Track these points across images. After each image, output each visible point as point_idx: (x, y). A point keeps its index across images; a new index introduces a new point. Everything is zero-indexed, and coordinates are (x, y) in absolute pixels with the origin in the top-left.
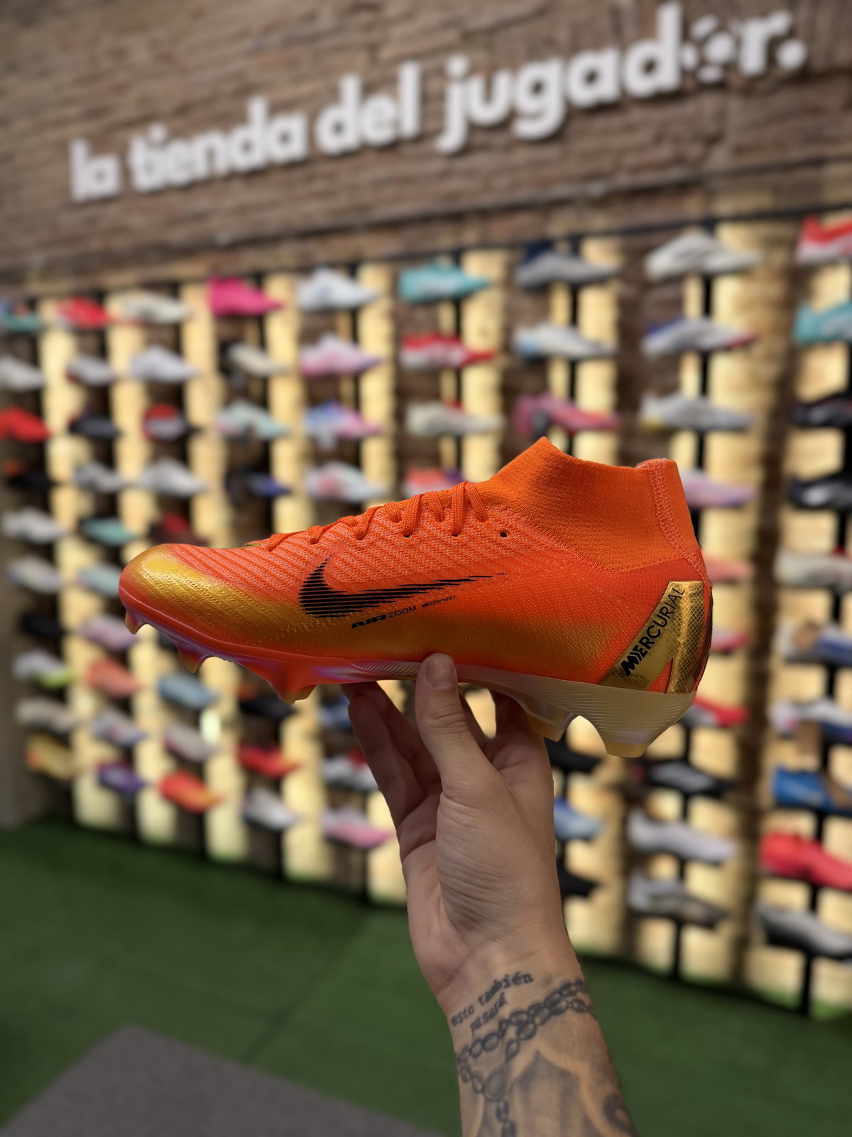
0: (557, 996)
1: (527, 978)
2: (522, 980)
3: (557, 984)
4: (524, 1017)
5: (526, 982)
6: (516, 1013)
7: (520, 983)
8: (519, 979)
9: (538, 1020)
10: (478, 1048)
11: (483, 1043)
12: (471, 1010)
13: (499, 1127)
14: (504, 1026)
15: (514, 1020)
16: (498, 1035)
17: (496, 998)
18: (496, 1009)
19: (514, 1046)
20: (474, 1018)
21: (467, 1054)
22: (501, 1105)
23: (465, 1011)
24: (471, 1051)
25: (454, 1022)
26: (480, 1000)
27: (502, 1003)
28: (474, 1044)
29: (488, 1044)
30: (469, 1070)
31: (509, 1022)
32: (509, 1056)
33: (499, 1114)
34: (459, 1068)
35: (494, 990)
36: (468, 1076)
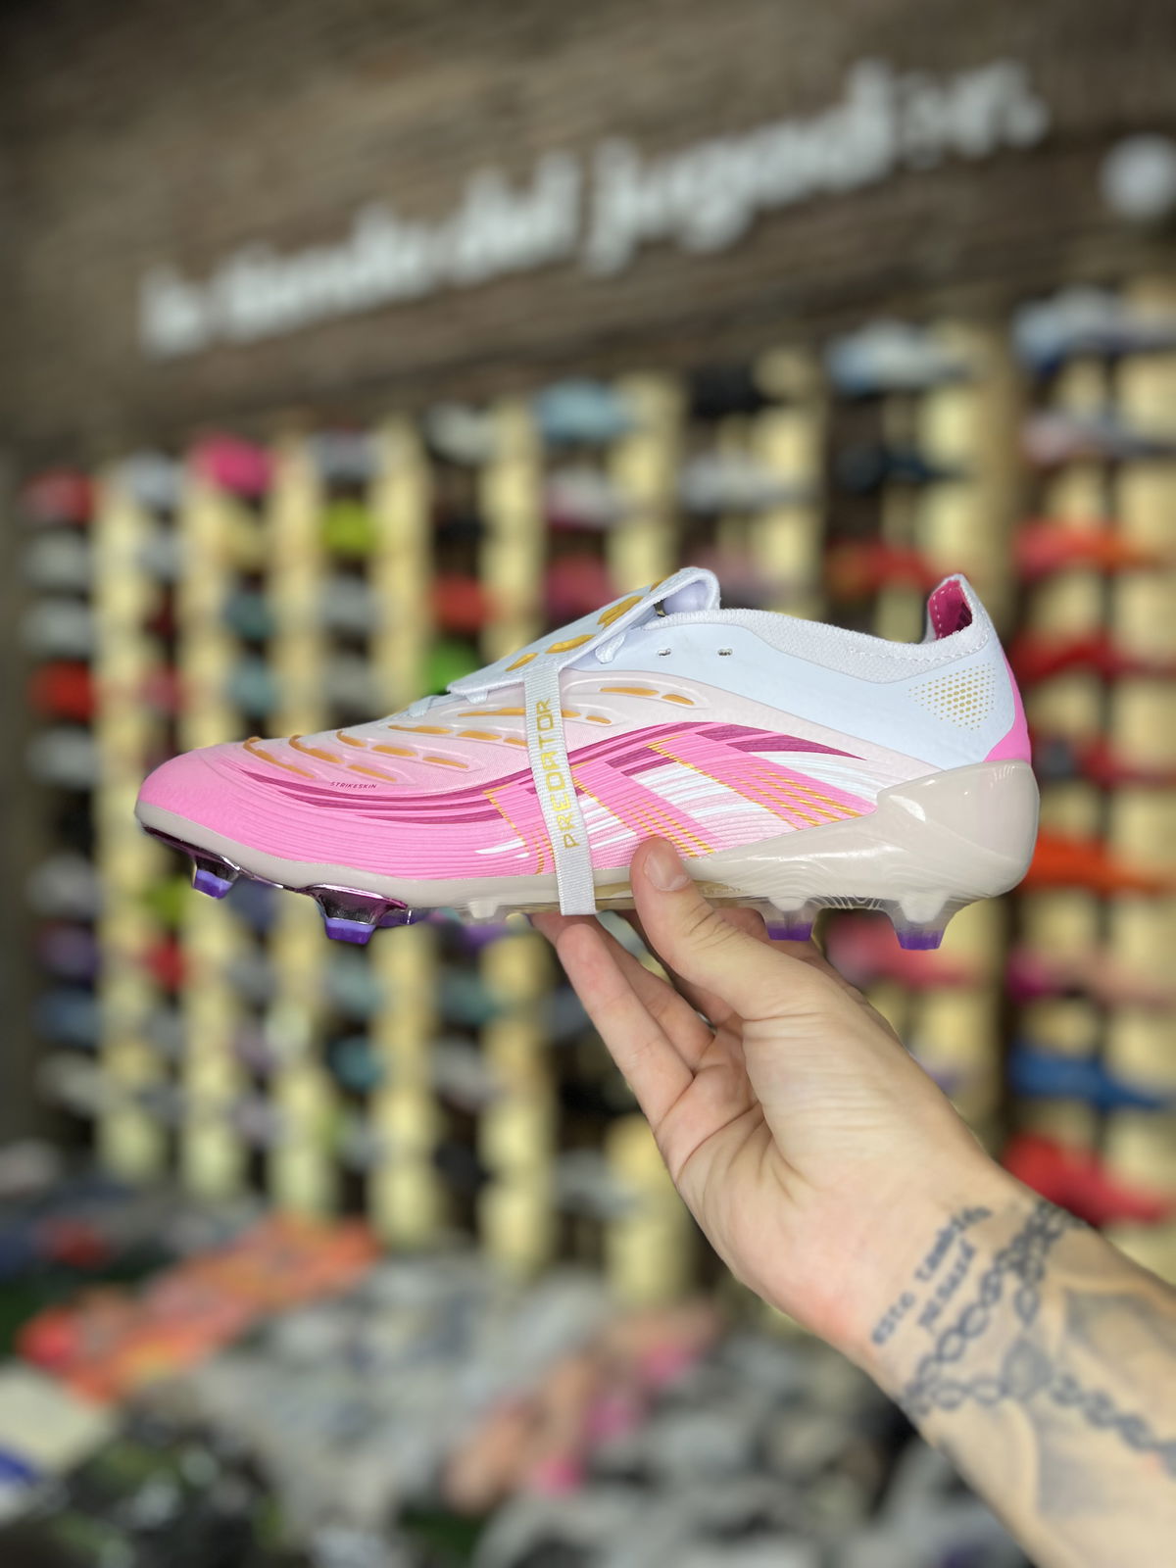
0: (1038, 1220)
1: (982, 1214)
3: (1027, 1207)
5: (983, 1217)
7: (976, 1221)
8: (972, 1216)
9: (1035, 1251)
10: (953, 1343)
11: (961, 1329)
12: (907, 1301)
13: (1073, 1415)
14: (993, 1280)
15: (1004, 1264)
16: (983, 1304)
17: (954, 1253)
18: (962, 1268)
19: (1028, 1298)
20: (919, 1308)
21: (933, 1368)
22: (1057, 1384)
23: (893, 1311)
24: (940, 1357)
25: (878, 1338)
26: (919, 1275)
27: (969, 1252)
28: (942, 1342)
29: (971, 1325)
30: (952, 1385)
31: (997, 1271)
32: (1028, 1314)
33: (1061, 1399)
34: (926, 1399)
35: (942, 1246)
36: (955, 1395)
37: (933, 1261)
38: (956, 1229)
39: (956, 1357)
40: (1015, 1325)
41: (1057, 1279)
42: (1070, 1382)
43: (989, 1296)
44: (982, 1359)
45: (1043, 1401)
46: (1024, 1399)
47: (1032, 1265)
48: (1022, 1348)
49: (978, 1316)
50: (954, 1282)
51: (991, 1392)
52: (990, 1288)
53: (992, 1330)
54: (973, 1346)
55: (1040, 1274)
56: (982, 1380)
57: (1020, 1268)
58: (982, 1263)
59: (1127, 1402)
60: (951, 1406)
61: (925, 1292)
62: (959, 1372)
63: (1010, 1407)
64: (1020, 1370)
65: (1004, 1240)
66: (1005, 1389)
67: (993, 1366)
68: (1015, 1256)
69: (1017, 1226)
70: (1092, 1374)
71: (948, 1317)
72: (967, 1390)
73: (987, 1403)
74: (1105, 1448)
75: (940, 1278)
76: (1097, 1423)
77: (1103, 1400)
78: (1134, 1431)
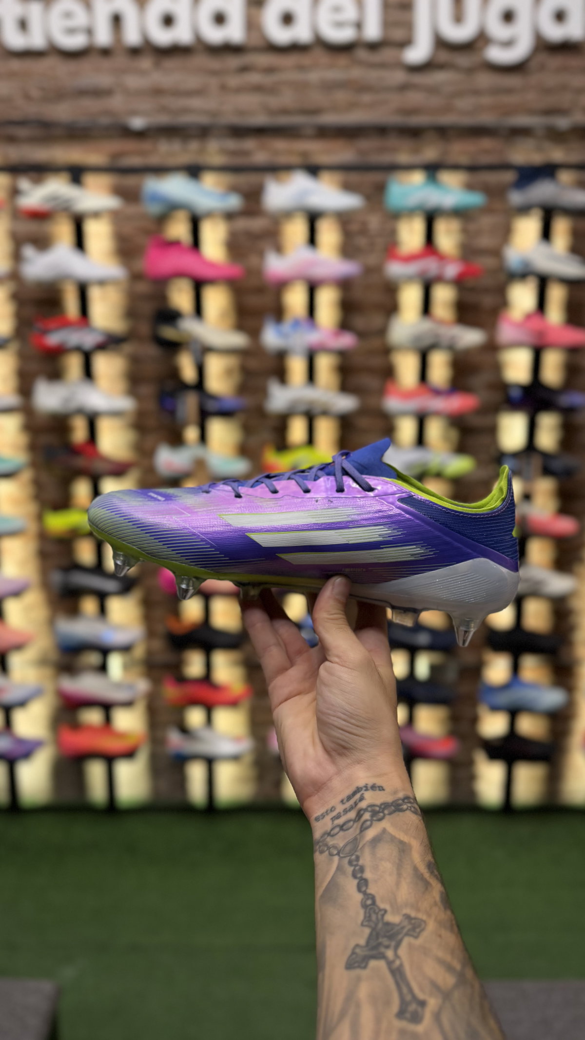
0: (400, 802)
1: (381, 788)
2: (377, 789)
3: (401, 795)
5: (380, 790)
6: (371, 806)
7: (376, 790)
8: (374, 787)
9: (386, 812)
10: (337, 830)
11: (342, 827)
12: (333, 809)
13: (350, 869)
14: (362, 812)
15: (369, 809)
16: (355, 821)
17: (358, 796)
18: (356, 804)
19: (368, 823)
20: (334, 814)
21: (326, 836)
22: (353, 857)
23: (327, 812)
24: (329, 834)
25: (317, 819)
26: (342, 801)
27: (362, 799)
28: (332, 829)
29: (345, 827)
30: (326, 845)
31: (366, 810)
32: (363, 829)
33: (350, 863)
34: (318, 847)
35: (354, 793)
36: (326, 849)
37: (349, 798)
38: (364, 789)
39: (333, 836)
40: (358, 831)
41: (386, 824)
42: (358, 858)
43: (357, 819)
44: (340, 841)
45: (346, 860)
46: (341, 858)
47: (381, 814)
48: (355, 841)
49: (349, 824)
50: (351, 808)
51: (335, 852)
52: (359, 815)
53: (351, 830)
54: (341, 833)
55: (380, 820)
56: (334, 847)
57: (374, 813)
58: (363, 805)
59: (368, 875)
60: (322, 852)
61: (340, 808)
62: (331, 841)
63: (336, 858)
64: (348, 849)
65: (378, 802)
66: (338, 854)
67: (341, 845)
68: (377, 809)
69: (389, 799)
70: (366, 859)
71: (340, 821)
72: (329, 848)
73: (331, 855)
74: (350, 885)
75: (348, 805)
76: (354, 876)
77: (362, 869)
78: (362, 884)
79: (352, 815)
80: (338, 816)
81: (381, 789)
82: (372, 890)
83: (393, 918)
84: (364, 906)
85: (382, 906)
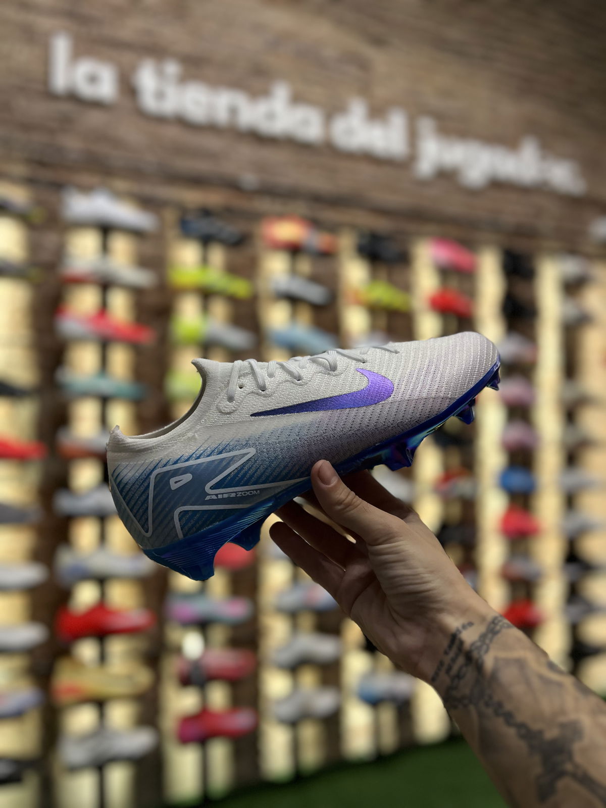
0: (492, 626)
2: (468, 626)
3: (489, 620)
4: (479, 644)
5: (471, 626)
6: (473, 644)
8: (464, 627)
9: (487, 641)
11: (458, 675)
12: (441, 664)
13: (489, 711)
14: (469, 653)
16: (466, 665)
17: (457, 642)
18: (459, 649)
20: (446, 666)
21: (450, 691)
22: (486, 698)
23: (439, 669)
24: (451, 686)
25: (433, 679)
26: (446, 653)
27: (461, 642)
28: (452, 681)
29: (462, 674)
30: (455, 699)
32: (479, 668)
33: (487, 705)
35: (452, 641)
36: (457, 703)
37: (450, 647)
38: (458, 632)
39: (456, 687)
41: (493, 652)
42: (491, 697)
43: (468, 662)
44: (464, 688)
46: (476, 704)
47: (485, 647)
48: (477, 683)
49: (464, 669)
50: (457, 655)
51: (467, 702)
52: (469, 658)
53: (468, 676)
54: (462, 681)
55: (487, 651)
56: (464, 697)
58: (466, 647)
59: (508, 707)
60: (455, 707)
61: (447, 660)
62: (457, 694)
64: (475, 693)
65: (476, 637)
66: (471, 701)
67: (467, 691)
69: (483, 629)
70: (498, 694)
71: (454, 671)
72: (460, 701)
73: (465, 706)
74: (499, 724)
75: (452, 654)
76: (497, 714)
77: (500, 705)
78: (509, 718)
79: (461, 660)
80: (449, 669)
81: (471, 624)
82: (520, 718)
83: (551, 734)
84: (522, 737)
85: (535, 726)
